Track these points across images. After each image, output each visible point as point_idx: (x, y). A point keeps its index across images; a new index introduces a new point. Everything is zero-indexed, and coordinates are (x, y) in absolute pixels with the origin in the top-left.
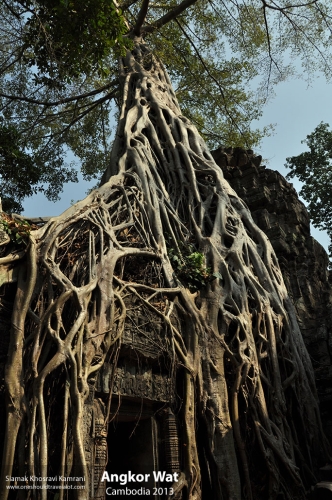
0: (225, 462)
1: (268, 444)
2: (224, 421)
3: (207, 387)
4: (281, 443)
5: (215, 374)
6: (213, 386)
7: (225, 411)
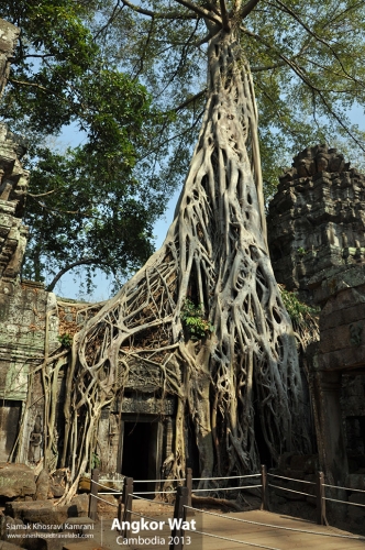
0: (204, 450)
1: (230, 443)
2: (205, 427)
3: (195, 405)
4: (239, 443)
5: (201, 398)
6: (200, 404)
7: (206, 420)
